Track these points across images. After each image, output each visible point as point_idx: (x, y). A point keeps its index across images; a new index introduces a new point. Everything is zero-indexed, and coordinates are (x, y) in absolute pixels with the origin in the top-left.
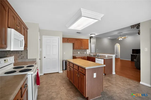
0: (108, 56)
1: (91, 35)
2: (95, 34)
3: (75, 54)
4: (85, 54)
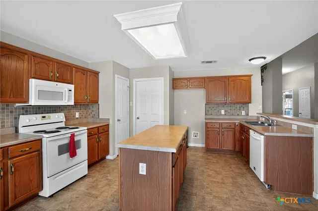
0: (298, 126)
1: (250, 60)
2: (265, 58)
3: (211, 114)
4: (242, 115)
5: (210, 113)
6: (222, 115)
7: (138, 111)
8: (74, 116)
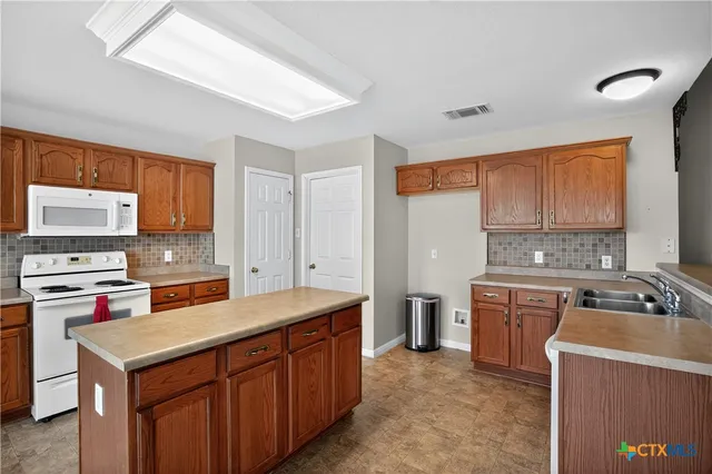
2: (654, 73)
3: (505, 264)
4: (601, 269)
5: (500, 258)
6: (537, 266)
7: (312, 250)
8: (159, 259)
